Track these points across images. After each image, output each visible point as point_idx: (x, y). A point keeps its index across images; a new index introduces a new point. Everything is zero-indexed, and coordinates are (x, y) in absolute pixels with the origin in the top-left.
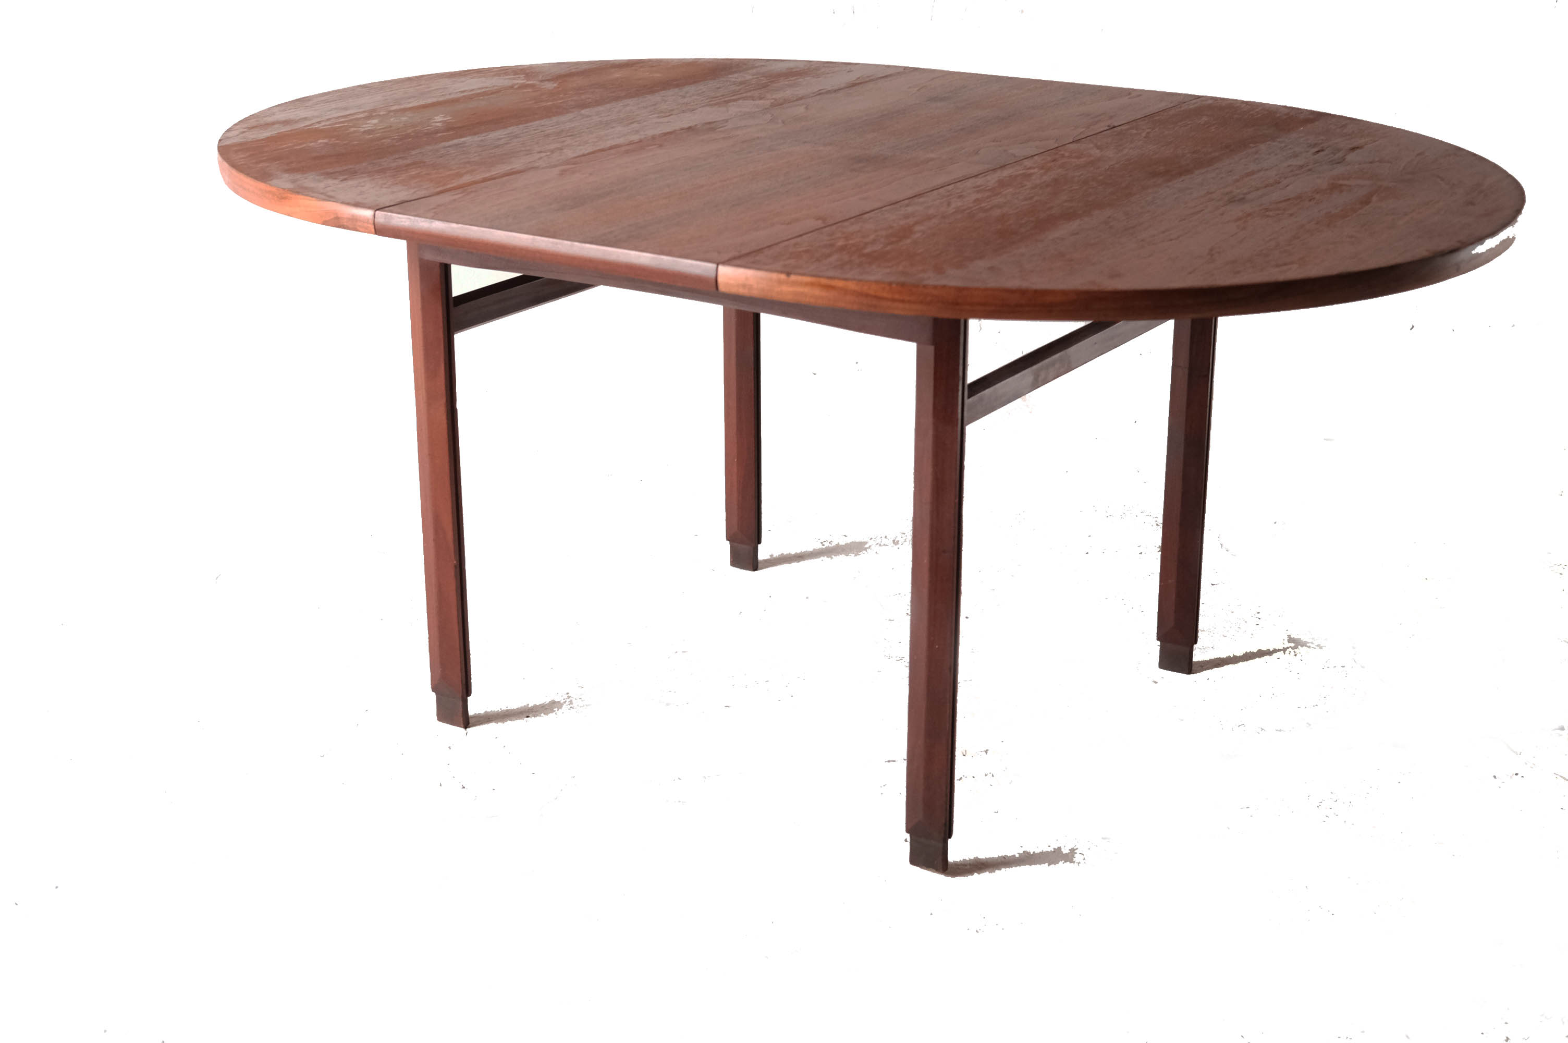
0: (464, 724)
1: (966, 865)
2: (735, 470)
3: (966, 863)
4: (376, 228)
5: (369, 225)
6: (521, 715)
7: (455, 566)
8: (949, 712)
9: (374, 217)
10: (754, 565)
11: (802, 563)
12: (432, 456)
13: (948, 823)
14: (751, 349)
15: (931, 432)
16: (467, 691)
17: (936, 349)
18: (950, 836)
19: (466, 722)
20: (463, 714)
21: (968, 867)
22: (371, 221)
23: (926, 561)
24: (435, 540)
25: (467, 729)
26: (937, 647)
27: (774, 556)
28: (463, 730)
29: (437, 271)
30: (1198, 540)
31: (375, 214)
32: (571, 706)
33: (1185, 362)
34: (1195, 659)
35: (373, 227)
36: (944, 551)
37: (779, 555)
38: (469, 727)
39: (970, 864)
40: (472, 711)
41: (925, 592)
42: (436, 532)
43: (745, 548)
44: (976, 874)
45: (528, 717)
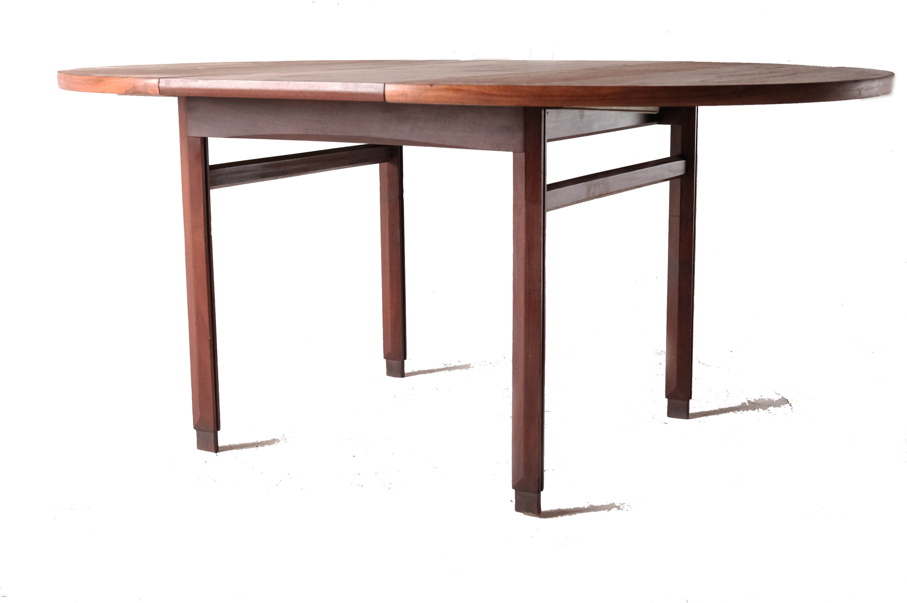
0: (215, 449)
1: (553, 513)
2: (389, 311)
3: (552, 511)
4: (160, 89)
5: (156, 89)
6: (253, 446)
7: (210, 340)
8: (539, 402)
9: (159, 83)
10: (402, 374)
11: (433, 374)
12: (195, 267)
13: (540, 479)
14: (398, 232)
15: (523, 211)
16: (217, 427)
17: (526, 155)
18: (542, 490)
19: (217, 449)
20: (214, 443)
21: (554, 513)
22: (157, 86)
23: (522, 297)
24: (196, 324)
25: (217, 453)
26: (531, 356)
27: (414, 371)
28: (215, 453)
29: (199, 143)
30: (690, 329)
31: (159, 81)
32: (286, 441)
33: (677, 212)
34: (690, 412)
35: (158, 89)
36: (534, 290)
37: (418, 371)
38: (219, 452)
39: (555, 512)
40: (220, 444)
41: (522, 320)
42: (197, 317)
43: (396, 363)
44: (559, 517)
45: (257, 447)
